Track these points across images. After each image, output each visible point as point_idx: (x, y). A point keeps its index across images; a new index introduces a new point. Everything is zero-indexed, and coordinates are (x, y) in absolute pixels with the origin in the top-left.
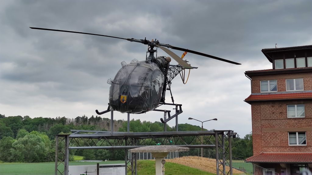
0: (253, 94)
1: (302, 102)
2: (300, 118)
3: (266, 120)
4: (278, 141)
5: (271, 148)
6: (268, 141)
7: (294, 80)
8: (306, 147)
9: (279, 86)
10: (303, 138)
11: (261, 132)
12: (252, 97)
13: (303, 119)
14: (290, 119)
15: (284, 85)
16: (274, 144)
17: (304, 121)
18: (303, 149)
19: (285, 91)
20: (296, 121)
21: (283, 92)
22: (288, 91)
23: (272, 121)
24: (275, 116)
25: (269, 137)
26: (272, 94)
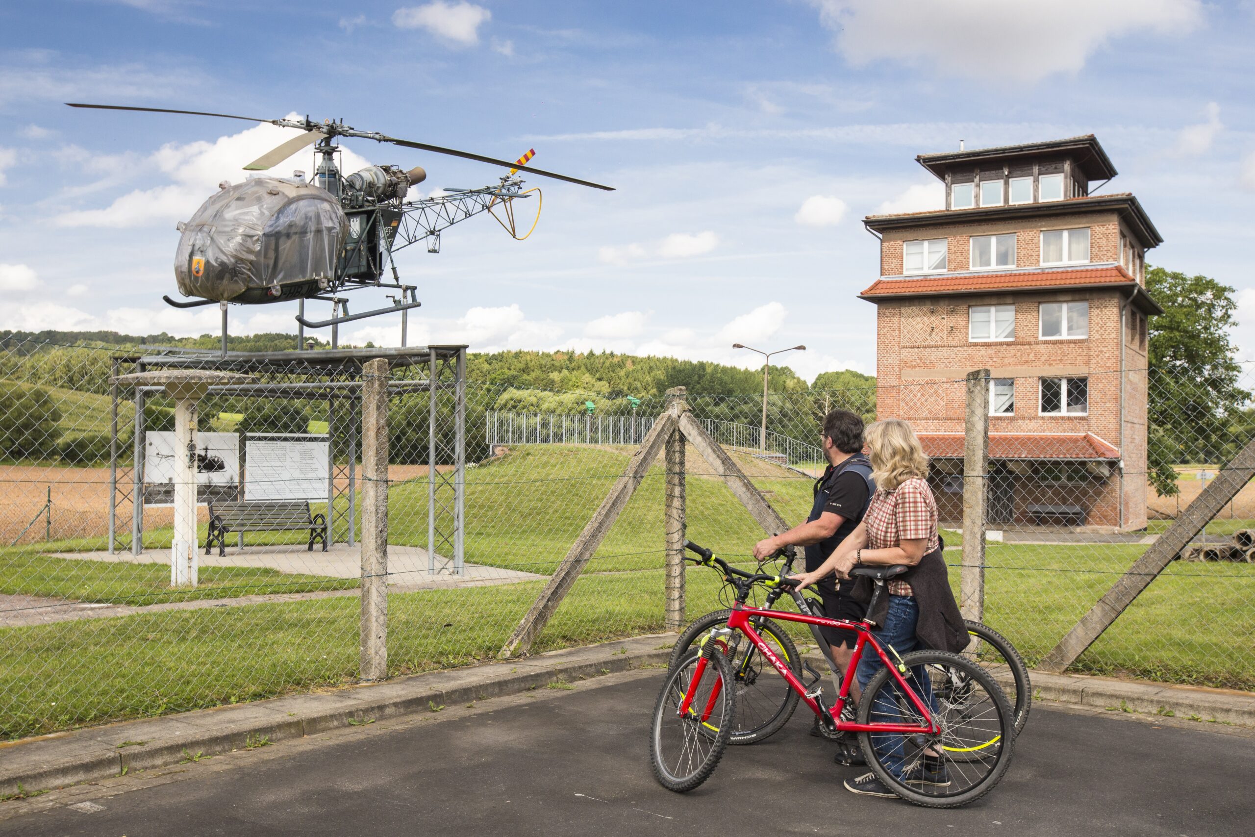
0: (883, 278)
1: (1009, 300)
2: (1001, 344)
3: (913, 347)
4: (942, 403)
5: (923, 422)
6: (915, 404)
7: (994, 240)
8: (1012, 419)
9: (953, 257)
10: (1008, 397)
11: (900, 378)
12: (880, 286)
13: (1008, 344)
14: (976, 345)
15: (964, 253)
16: (930, 413)
17: (1012, 350)
18: (1004, 425)
19: (968, 268)
20: (991, 351)
21: (961, 273)
22: (975, 268)
23: (928, 350)
24: (938, 338)
25: (919, 394)
26: (932, 277)
